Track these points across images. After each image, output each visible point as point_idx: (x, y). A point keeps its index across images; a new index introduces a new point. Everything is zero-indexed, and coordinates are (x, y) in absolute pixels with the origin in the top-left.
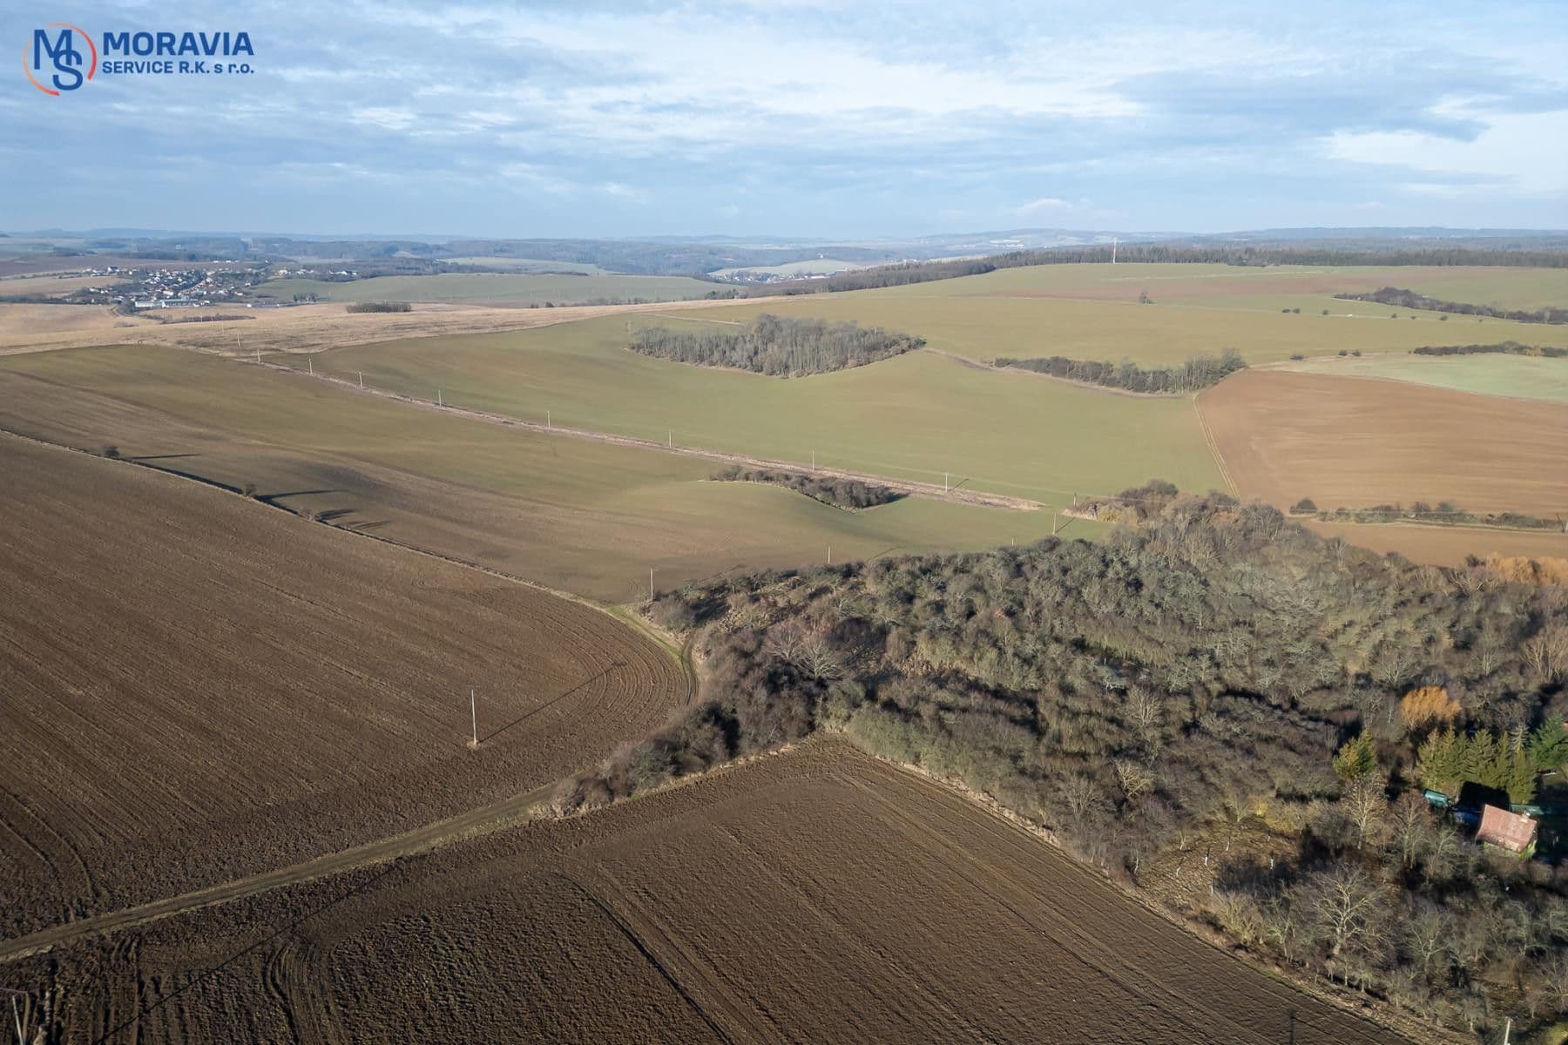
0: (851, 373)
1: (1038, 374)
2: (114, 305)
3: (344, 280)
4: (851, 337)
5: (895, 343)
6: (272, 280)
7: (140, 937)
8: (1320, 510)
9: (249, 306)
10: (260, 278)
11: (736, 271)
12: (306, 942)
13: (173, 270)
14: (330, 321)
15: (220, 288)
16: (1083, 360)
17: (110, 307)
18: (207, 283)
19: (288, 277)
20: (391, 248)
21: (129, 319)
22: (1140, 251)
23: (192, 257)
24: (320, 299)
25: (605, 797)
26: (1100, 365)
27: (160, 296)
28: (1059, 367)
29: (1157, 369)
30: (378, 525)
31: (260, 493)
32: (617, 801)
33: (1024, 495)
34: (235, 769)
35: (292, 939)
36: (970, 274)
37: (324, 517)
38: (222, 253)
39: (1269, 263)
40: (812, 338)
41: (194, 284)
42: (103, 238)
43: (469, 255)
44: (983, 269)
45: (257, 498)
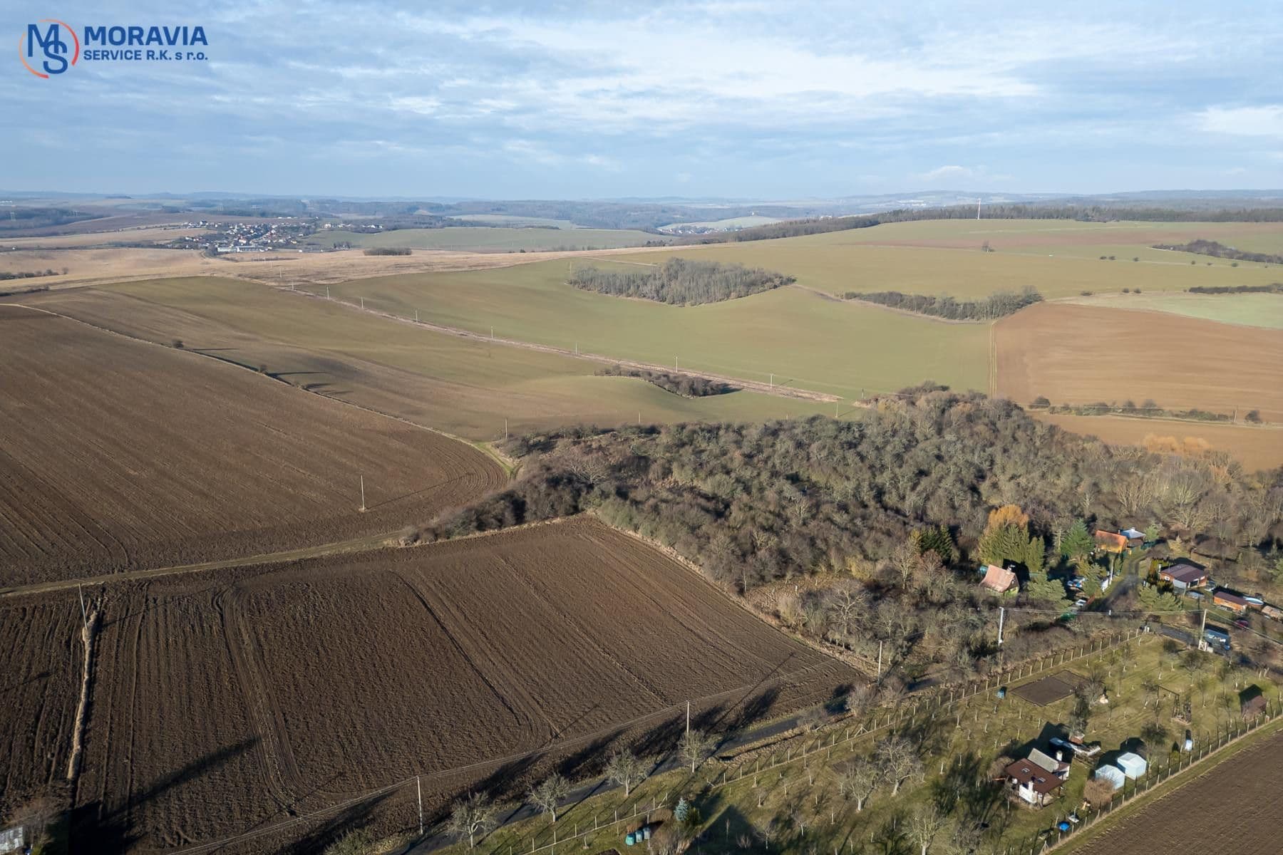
0: (733, 303)
1: (876, 305)
2: (202, 250)
3: (373, 231)
4: (736, 275)
5: (770, 280)
6: (319, 232)
7: (150, 582)
8: (1052, 406)
9: (301, 251)
10: (311, 230)
11: (680, 225)
12: (238, 589)
13: (247, 224)
14: (351, 261)
15: (280, 238)
16: (912, 294)
17: (199, 251)
18: (272, 234)
19: (331, 230)
20: (413, 208)
21: (212, 260)
22: (1003, 210)
23: (263, 214)
24: (354, 247)
25: (432, 537)
26: (925, 298)
27: (237, 244)
28: (894, 299)
29: (968, 301)
30: (344, 393)
31: (270, 372)
32: (439, 541)
33: (829, 391)
34: (218, 513)
35: (231, 587)
36: (856, 227)
37: (308, 388)
38: (286, 211)
39: (1111, 220)
40: (706, 276)
41: (262, 235)
42: (199, 199)
43: (472, 213)
44: (868, 223)
45: (267, 374)
